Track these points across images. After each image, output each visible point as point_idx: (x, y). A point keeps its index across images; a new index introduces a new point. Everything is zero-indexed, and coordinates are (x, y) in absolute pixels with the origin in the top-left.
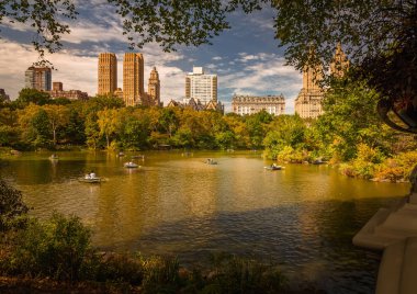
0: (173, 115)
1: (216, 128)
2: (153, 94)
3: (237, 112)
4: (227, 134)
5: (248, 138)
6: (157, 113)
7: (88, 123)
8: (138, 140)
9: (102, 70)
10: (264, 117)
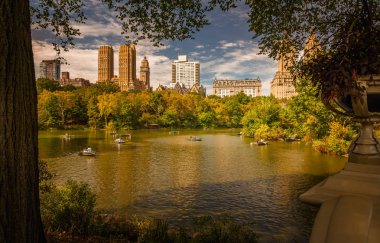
0: (161, 98)
1: (199, 109)
2: (144, 80)
3: (218, 95)
4: (209, 114)
5: (227, 117)
6: (148, 96)
7: (90, 106)
8: (131, 120)
9: (101, 60)
10: (242, 99)
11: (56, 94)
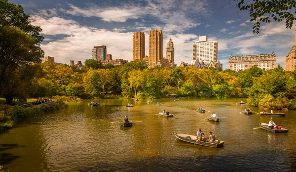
1: (213, 81)
2: (170, 58)
3: (233, 69)
4: (222, 86)
6: (169, 72)
7: (123, 80)
8: (155, 91)
9: (135, 44)
10: (255, 72)
11: (98, 71)
